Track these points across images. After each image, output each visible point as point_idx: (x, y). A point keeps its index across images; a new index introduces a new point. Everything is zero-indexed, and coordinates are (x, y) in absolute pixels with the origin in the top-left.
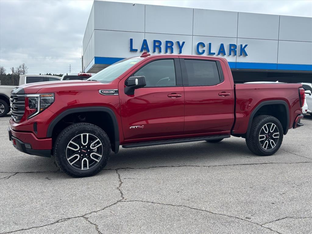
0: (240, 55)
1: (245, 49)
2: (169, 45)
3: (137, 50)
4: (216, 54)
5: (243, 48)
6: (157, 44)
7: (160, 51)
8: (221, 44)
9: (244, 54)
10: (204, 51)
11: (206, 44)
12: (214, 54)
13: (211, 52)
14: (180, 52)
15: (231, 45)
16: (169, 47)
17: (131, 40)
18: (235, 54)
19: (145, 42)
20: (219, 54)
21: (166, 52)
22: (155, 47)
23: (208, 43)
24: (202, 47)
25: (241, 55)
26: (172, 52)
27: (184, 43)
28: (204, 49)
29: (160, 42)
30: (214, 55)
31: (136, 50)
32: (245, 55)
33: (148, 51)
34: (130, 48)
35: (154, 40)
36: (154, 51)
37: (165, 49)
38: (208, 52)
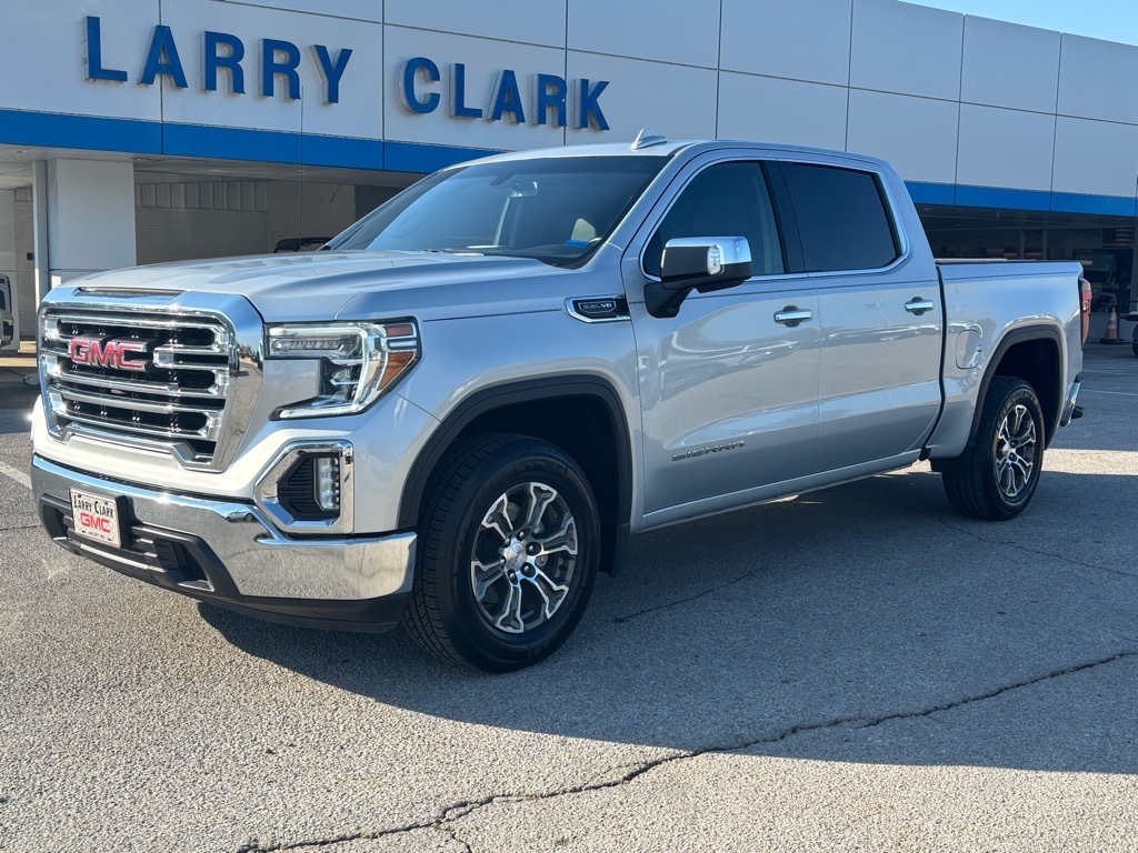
0: (578, 125)
1: (600, 100)
2: (280, 63)
3: (126, 73)
5: (590, 92)
6: (222, 51)
7: (238, 87)
8: (506, 71)
9: (596, 123)
10: (435, 98)
11: (445, 68)
12: (476, 113)
13: (468, 104)
14: (333, 97)
15: (545, 80)
16: (281, 69)
17: (93, 23)
18: (562, 122)
19: (162, 39)
21: (267, 90)
22: (211, 63)
23: (453, 63)
24: (429, 81)
25: (584, 125)
26: (294, 93)
27: (346, 54)
28: (436, 87)
29: (236, 45)
30: (479, 118)
31: (120, 76)
32: (597, 126)
33: (181, 82)
34: (87, 65)
35: (207, 32)
36: (210, 84)
37: (261, 80)
38: (453, 103)
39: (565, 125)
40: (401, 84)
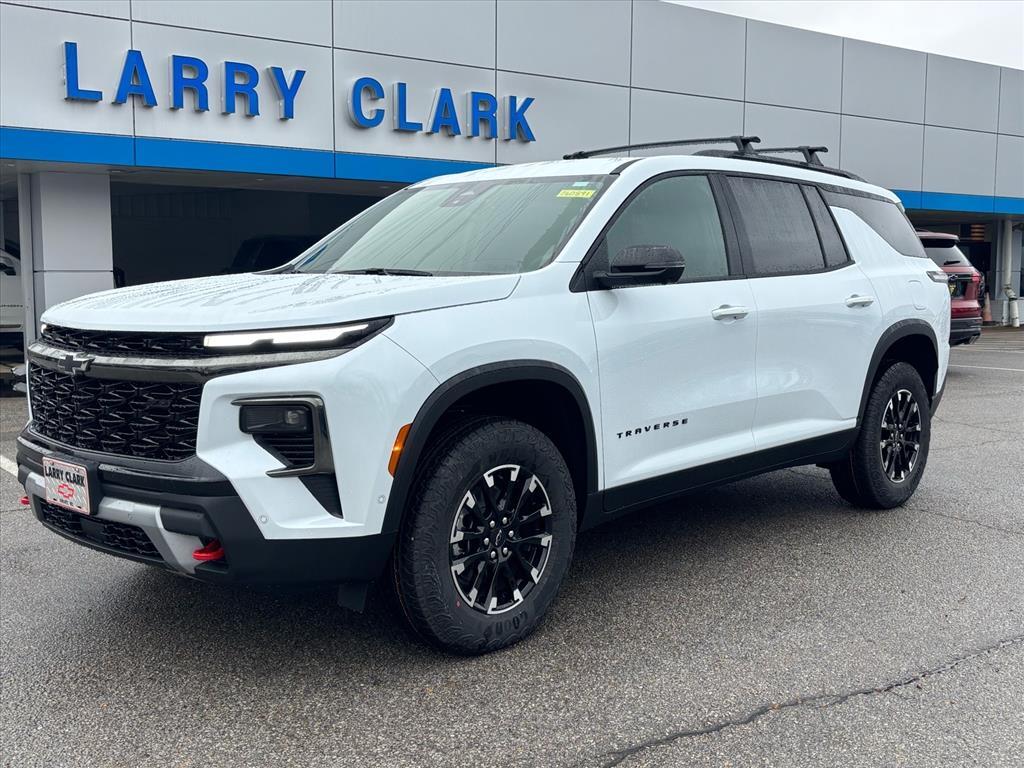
0: (507, 137)
2: (241, 85)
3: (101, 93)
4: (427, 128)
5: (518, 108)
6: (187, 75)
7: (202, 107)
8: (443, 90)
10: (380, 114)
11: (389, 84)
12: (419, 127)
13: (407, 121)
14: (288, 114)
17: (71, 50)
19: (135, 62)
20: (435, 130)
21: (229, 110)
22: (180, 87)
23: (396, 82)
24: (374, 100)
26: (253, 112)
27: (300, 75)
28: (381, 104)
29: (200, 67)
30: (419, 132)
31: (94, 98)
33: (150, 102)
34: (66, 86)
35: (174, 56)
36: (177, 105)
37: (223, 99)
38: (396, 118)
39: (496, 137)
40: (350, 102)
